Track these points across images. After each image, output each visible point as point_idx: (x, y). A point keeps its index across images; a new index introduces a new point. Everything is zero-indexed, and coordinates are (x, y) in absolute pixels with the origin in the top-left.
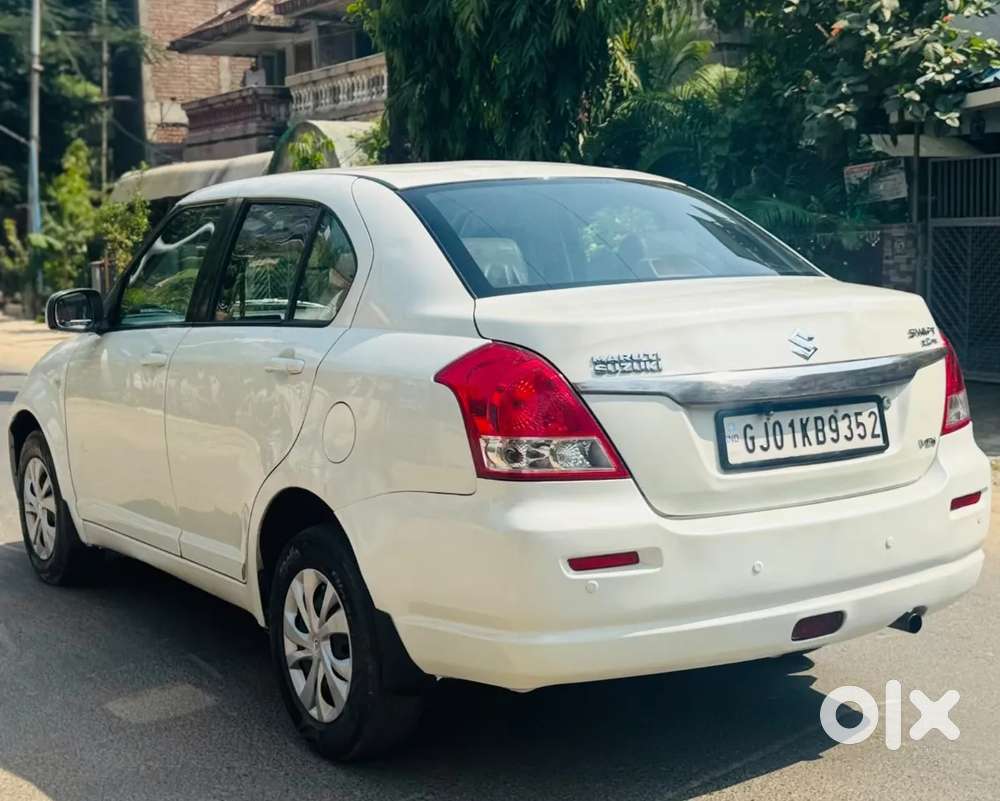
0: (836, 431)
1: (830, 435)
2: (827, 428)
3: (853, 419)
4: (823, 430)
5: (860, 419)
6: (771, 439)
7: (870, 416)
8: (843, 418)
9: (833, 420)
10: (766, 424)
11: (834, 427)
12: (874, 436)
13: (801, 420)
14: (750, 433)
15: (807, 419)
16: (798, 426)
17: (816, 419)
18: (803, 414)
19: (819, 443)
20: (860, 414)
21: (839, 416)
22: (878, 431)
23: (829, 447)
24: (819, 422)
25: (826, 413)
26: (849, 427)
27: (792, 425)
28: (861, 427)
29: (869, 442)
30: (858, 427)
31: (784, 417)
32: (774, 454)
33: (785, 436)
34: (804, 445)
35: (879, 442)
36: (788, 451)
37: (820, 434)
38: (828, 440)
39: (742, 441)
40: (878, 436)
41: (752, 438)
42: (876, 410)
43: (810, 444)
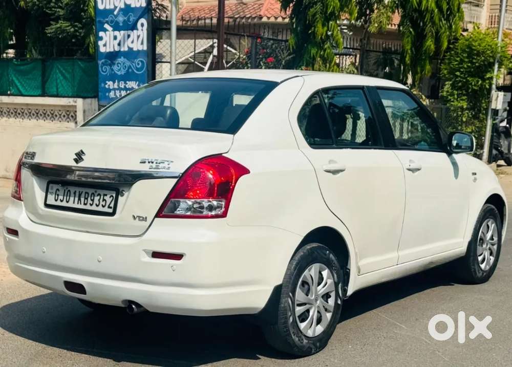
0: (93, 200)
1: (90, 201)
2: (89, 199)
3: (102, 197)
4: (87, 199)
5: (105, 198)
6: (65, 197)
7: (110, 197)
8: (98, 196)
9: (93, 195)
10: (65, 191)
11: (92, 198)
12: (109, 207)
13: (79, 192)
14: (58, 193)
15: (82, 192)
16: (77, 194)
17: (86, 193)
18: (81, 189)
19: (85, 204)
20: (106, 195)
21: (96, 194)
22: (112, 205)
23: (88, 207)
24: (87, 195)
25: (90, 191)
26: (99, 200)
27: (75, 193)
28: (104, 202)
29: (106, 210)
30: (103, 201)
31: (72, 189)
32: (64, 204)
33: (71, 198)
34: (78, 203)
35: (111, 211)
36: (70, 205)
37: (86, 200)
38: (88, 204)
39: (54, 195)
40: (111, 208)
41: (58, 195)
42: (114, 195)
43: (81, 204)
